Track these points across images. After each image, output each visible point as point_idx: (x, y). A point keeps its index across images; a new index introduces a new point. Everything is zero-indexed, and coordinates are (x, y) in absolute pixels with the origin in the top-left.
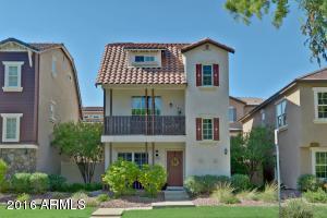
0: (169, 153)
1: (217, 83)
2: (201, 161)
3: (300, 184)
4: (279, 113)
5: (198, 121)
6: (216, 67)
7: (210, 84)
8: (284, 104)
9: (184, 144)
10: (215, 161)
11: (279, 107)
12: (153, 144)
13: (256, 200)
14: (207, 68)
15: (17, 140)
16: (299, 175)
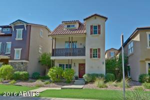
0: (80, 64)
1: (99, 33)
2: (92, 67)
3: (140, 78)
4: (130, 48)
5: (91, 50)
6: (99, 26)
7: (97, 33)
8: (132, 43)
9: (84, 60)
10: (98, 67)
11: (129, 45)
12: (72, 60)
13: (116, 86)
14: (95, 27)
15: (19, 58)
16: (139, 74)
